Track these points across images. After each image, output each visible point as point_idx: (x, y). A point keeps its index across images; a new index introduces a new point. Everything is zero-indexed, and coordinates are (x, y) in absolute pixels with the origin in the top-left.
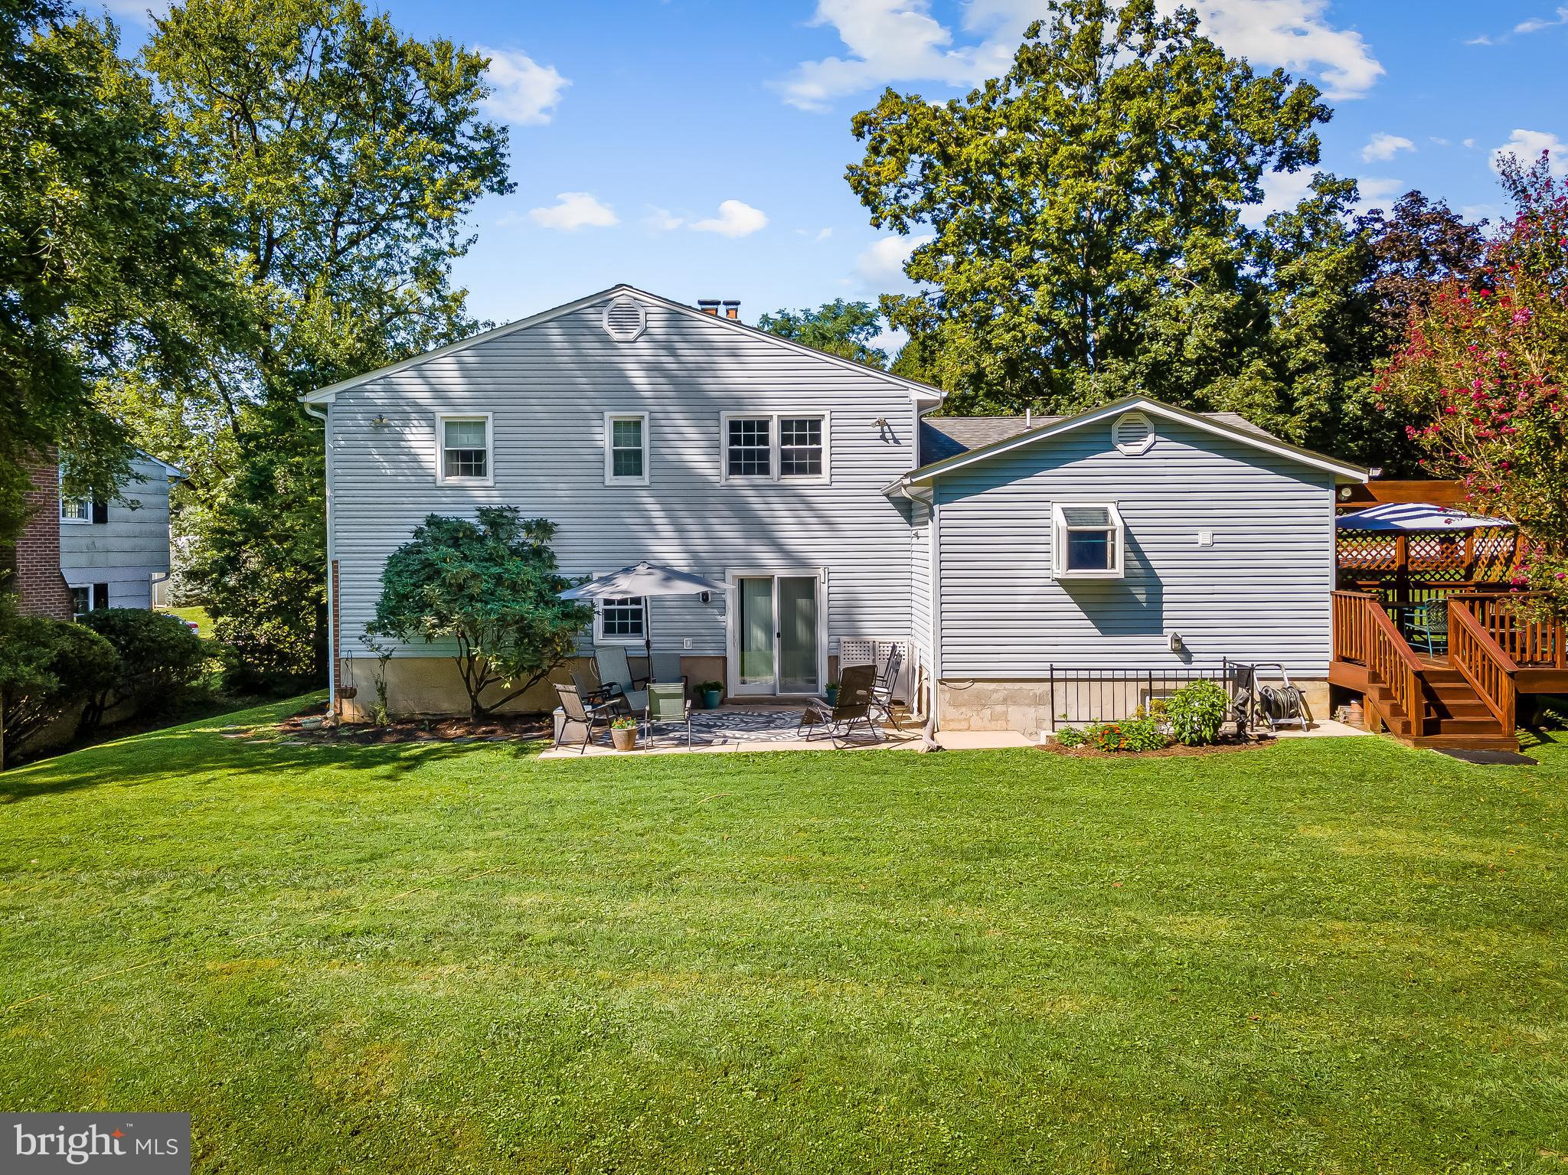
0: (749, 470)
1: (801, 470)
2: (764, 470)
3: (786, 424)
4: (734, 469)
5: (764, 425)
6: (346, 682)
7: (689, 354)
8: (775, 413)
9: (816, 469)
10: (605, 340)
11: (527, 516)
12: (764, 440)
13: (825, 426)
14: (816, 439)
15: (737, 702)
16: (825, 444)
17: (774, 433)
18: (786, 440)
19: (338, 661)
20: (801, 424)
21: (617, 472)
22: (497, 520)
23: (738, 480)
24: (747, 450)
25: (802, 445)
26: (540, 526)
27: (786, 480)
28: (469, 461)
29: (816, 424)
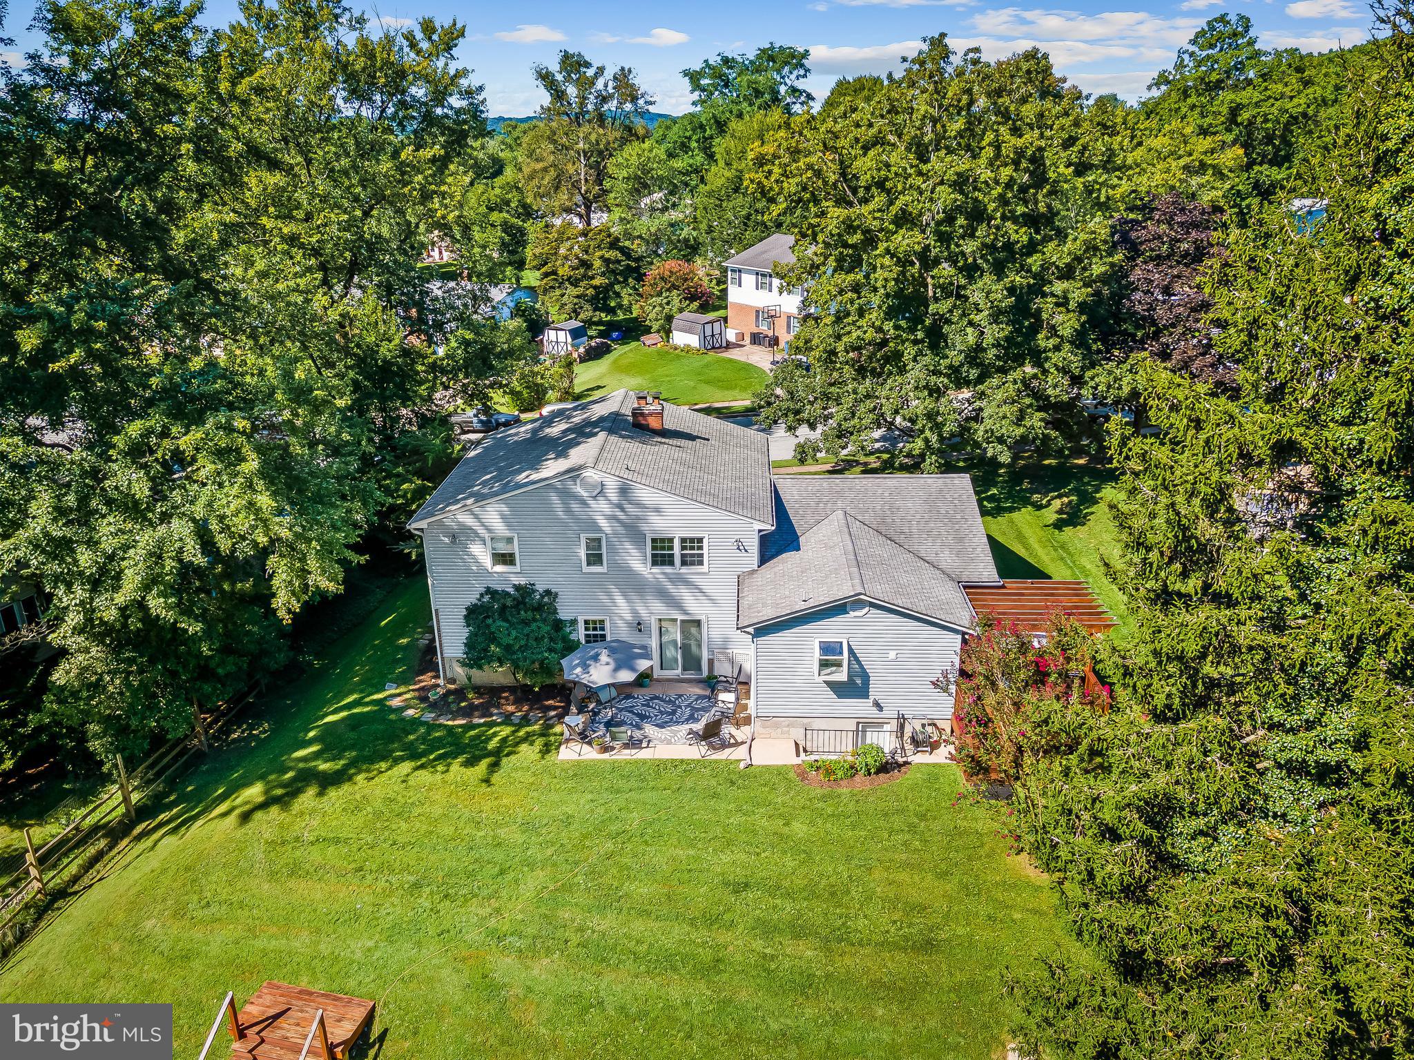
0: (663, 563)
1: (692, 564)
2: (671, 563)
3: (683, 540)
4: (654, 563)
5: (671, 540)
6: (449, 675)
7: (630, 509)
8: (677, 534)
9: (701, 563)
10: (583, 503)
11: (540, 588)
12: (671, 548)
13: (705, 541)
14: (700, 548)
15: (658, 680)
16: (705, 551)
17: (677, 544)
18: (683, 548)
19: (443, 659)
20: (692, 540)
21: (589, 564)
22: (524, 591)
23: (656, 570)
24: (661, 553)
25: (692, 551)
26: (548, 592)
27: (684, 570)
28: (505, 559)
29: (700, 540)
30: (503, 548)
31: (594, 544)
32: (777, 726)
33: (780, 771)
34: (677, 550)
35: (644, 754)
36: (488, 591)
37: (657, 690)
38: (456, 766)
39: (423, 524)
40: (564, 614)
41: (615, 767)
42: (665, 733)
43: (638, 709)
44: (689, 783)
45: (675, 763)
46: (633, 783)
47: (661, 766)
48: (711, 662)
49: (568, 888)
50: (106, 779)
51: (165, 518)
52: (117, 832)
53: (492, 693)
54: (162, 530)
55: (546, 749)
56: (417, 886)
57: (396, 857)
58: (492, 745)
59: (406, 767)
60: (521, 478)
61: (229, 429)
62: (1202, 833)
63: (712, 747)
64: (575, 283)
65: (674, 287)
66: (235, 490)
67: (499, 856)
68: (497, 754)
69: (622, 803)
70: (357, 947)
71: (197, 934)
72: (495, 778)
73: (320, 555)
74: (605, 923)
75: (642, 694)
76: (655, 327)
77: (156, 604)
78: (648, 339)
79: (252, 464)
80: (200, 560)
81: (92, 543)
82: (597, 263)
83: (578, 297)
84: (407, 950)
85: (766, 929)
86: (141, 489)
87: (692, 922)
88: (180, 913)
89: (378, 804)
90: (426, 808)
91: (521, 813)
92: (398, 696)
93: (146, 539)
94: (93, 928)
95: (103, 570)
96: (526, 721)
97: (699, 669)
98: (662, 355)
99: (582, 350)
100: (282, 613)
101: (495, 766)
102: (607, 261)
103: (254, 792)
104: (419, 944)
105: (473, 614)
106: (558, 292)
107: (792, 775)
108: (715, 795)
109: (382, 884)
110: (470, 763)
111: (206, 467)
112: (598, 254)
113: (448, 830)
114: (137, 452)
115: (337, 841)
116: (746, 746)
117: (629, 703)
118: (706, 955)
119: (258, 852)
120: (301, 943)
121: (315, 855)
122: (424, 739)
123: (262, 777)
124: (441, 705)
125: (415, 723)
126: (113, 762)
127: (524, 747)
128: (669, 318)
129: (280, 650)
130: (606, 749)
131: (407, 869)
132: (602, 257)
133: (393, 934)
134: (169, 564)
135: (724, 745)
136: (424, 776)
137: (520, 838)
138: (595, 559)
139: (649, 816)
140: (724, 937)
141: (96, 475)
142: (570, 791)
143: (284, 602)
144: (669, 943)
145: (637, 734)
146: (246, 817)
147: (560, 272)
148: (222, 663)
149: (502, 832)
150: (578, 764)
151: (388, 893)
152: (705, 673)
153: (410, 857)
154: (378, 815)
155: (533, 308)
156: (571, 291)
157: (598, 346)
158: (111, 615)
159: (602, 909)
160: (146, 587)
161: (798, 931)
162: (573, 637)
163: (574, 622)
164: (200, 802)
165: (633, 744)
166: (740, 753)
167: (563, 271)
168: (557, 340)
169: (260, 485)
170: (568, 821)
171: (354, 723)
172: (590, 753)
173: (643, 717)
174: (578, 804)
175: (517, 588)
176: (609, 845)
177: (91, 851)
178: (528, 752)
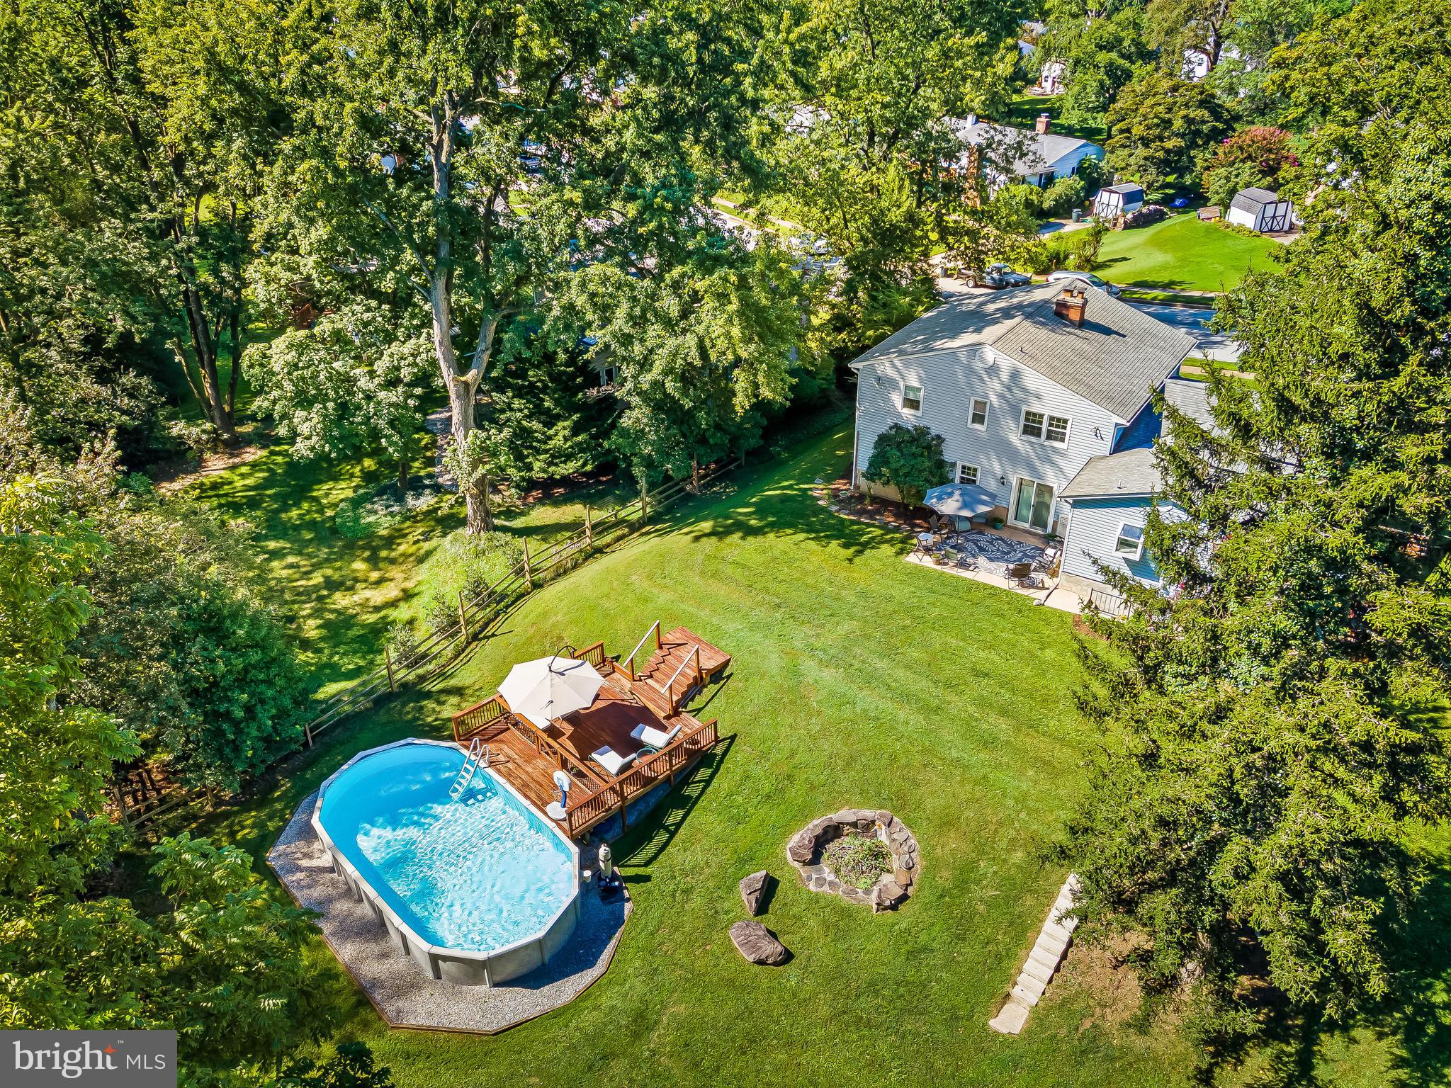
0: (1032, 434)
1: (1056, 439)
2: (1039, 435)
3: (1052, 418)
4: (1025, 432)
5: (1041, 416)
6: (857, 484)
8: (1047, 413)
9: (1063, 440)
11: (934, 432)
12: (1041, 422)
13: (1069, 423)
14: (1065, 428)
15: (1009, 527)
16: (1068, 431)
17: (1045, 421)
18: (1050, 425)
19: (855, 470)
20: (1059, 420)
21: (973, 421)
22: (922, 432)
23: (1024, 437)
24: (1032, 427)
25: (1058, 428)
26: (938, 437)
27: (1047, 443)
28: (913, 404)
29: (1066, 421)
30: (911, 396)
31: (980, 405)
32: (1078, 583)
33: (1061, 615)
34: (1044, 427)
35: (967, 574)
36: (896, 426)
37: (1004, 534)
38: (834, 543)
39: (860, 365)
40: (948, 456)
41: (942, 574)
42: (993, 565)
43: (982, 544)
44: (988, 602)
45: (986, 587)
46: (947, 590)
47: (974, 586)
48: (1055, 523)
49: (867, 637)
50: (637, 494)
51: (684, 331)
52: (634, 527)
53: (883, 503)
54: (680, 339)
55: (901, 552)
56: (779, 606)
57: (774, 586)
58: (865, 538)
59: (802, 536)
60: (938, 344)
61: (726, 280)
62: (1183, 676)
63: (1022, 585)
64: (1146, 142)
65: (1250, 157)
66: (721, 322)
67: (835, 605)
68: (865, 546)
69: (931, 600)
70: (731, 627)
71: (655, 591)
72: (857, 560)
73: (768, 375)
74: (882, 665)
75: (991, 533)
76: (1215, 199)
77: (669, 385)
78: (1204, 212)
79: (733, 307)
80: (698, 363)
81: (642, 341)
82: (1178, 124)
83: (1146, 159)
84: (758, 637)
85: (983, 703)
86: (674, 312)
87: (936, 683)
88: (650, 577)
89: (776, 553)
90: (805, 564)
91: (862, 585)
92: (819, 490)
93: (671, 342)
94: (608, 570)
95: (646, 358)
96: (897, 529)
97: (1045, 526)
98: (1209, 231)
99: (1130, 216)
100: (738, 408)
101: (860, 552)
102: (1189, 121)
103: (707, 526)
104: (766, 637)
105: (883, 440)
106: (1127, 151)
107: (1070, 620)
108: (1003, 616)
109: (759, 598)
110: (846, 546)
111: (709, 303)
112: (1183, 113)
113: (811, 581)
114: (676, 286)
115: (744, 566)
116: (1046, 592)
117: (978, 537)
118: (934, 702)
119: (700, 558)
120: (704, 614)
121: (729, 570)
122: (822, 522)
123: (715, 518)
124: (845, 503)
125: (823, 510)
126: (643, 484)
127: (885, 547)
128: (1232, 192)
129: (753, 436)
130: (939, 563)
131: (776, 594)
132: (1185, 117)
133: (754, 627)
134: (679, 362)
135: (1033, 585)
136: (812, 545)
137: (853, 599)
138: (978, 418)
139: (946, 613)
140: (951, 697)
141: (653, 297)
142: (901, 582)
143: (741, 402)
144: (914, 688)
145: (970, 560)
146: (697, 539)
147: (1134, 131)
148: (714, 435)
149: (843, 592)
150: (916, 567)
151: (763, 603)
152: (1049, 530)
153: (781, 588)
154: (774, 559)
155: (1097, 167)
156: (1141, 152)
157: (1150, 213)
158: (645, 386)
159: (882, 656)
160: (665, 373)
161: (1003, 712)
162: (951, 476)
163: (954, 465)
164: (679, 523)
165: (962, 564)
166: (1040, 595)
167: (1137, 131)
168: (1108, 203)
169: (736, 321)
170: (890, 599)
171: (784, 499)
172: (928, 562)
173: (981, 549)
174: (901, 593)
175: (916, 428)
176: (908, 622)
177: (620, 533)
178: (887, 550)
